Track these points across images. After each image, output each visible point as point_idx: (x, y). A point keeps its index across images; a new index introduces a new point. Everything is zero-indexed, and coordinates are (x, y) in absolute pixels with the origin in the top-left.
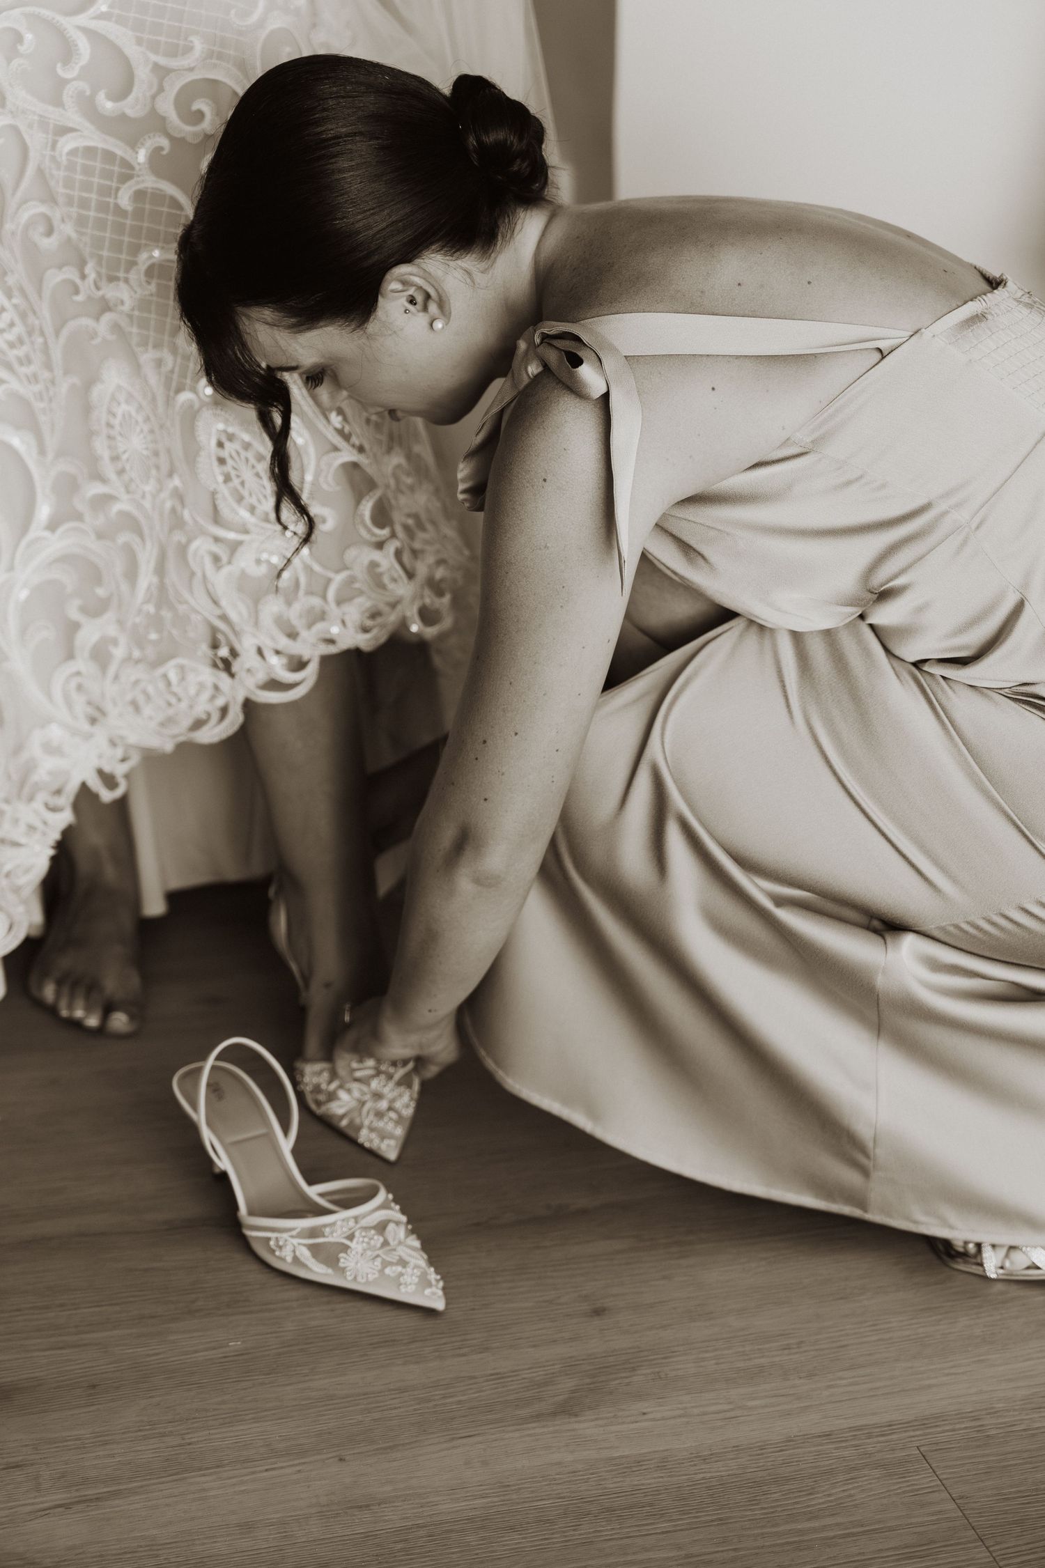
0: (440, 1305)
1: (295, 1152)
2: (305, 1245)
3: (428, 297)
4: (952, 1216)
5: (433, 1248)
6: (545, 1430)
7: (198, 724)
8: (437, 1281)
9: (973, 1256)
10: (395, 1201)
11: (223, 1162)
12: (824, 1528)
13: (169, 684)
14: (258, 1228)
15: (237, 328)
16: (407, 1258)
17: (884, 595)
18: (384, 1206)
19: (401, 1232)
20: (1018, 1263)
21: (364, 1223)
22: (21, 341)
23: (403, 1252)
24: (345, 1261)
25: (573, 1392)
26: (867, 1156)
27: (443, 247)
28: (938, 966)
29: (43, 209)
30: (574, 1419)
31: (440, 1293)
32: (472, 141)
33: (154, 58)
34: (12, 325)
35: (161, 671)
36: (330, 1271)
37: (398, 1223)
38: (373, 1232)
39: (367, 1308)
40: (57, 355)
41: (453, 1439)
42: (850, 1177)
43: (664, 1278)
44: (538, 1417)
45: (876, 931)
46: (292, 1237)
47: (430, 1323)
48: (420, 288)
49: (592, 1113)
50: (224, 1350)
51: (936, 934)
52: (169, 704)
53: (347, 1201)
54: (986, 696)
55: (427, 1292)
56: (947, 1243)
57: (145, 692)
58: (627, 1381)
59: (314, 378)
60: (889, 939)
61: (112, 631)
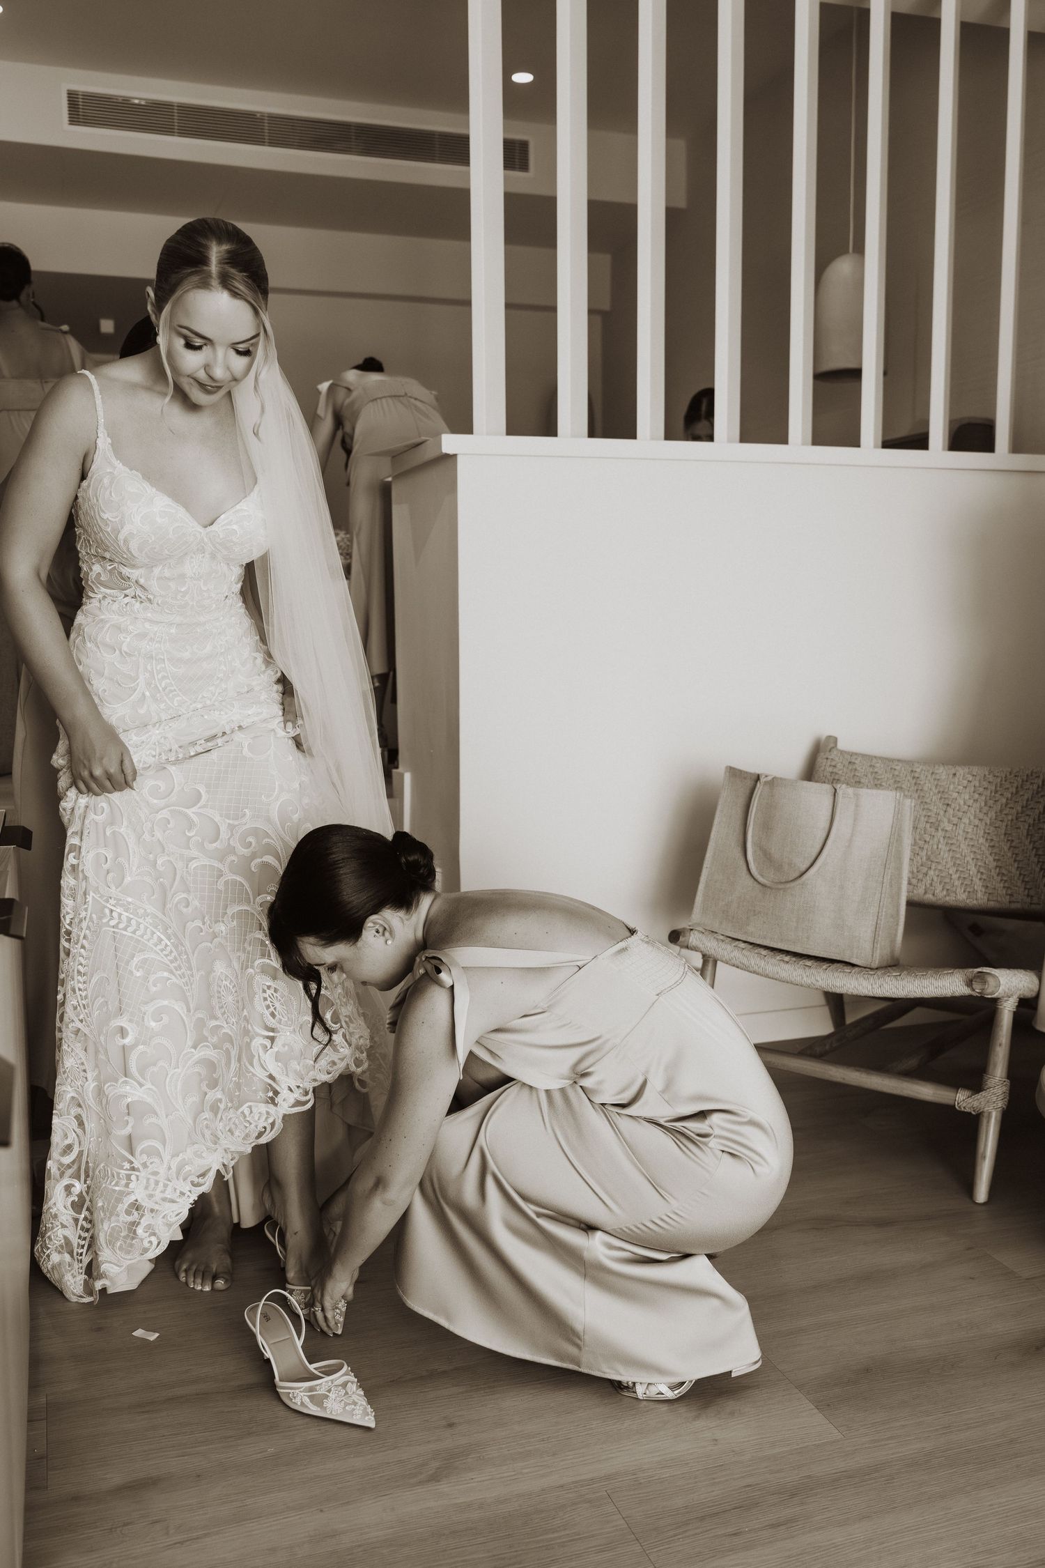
0: (372, 1425)
1: (302, 1347)
2: (307, 1396)
3: (385, 929)
4: (621, 1369)
5: (371, 1394)
6: (423, 1490)
7: (260, 1135)
8: (372, 1412)
9: (631, 1388)
10: (352, 1371)
11: (268, 1354)
12: (560, 1537)
13: (245, 1117)
14: (284, 1387)
15: (297, 946)
16: (356, 1401)
17: (585, 1075)
18: (346, 1374)
19: (354, 1387)
20: (652, 1392)
21: (336, 1383)
22: (175, 959)
23: (355, 1398)
24: (327, 1404)
25: (438, 1468)
26: (579, 1338)
27: (391, 907)
28: (611, 1247)
29: (184, 895)
30: (438, 1483)
31: (373, 1418)
32: (403, 860)
33: (228, 821)
34: (171, 952)
35: (241, 1110)
36: (319, 1409)
37: (352, 1382)
38: (340, 1388)
39: (338, 1428)
40: (194, 963)
41: (377, 1497)
42: (572, 1350)
43: (483, 1406)
44: (421, 1483)
45: (583, 1230)
46: (300, 1392)
47: (368, 1434)
48: (381, 925)
49: (448, 1318)
50: (264, 1453)
51: (611, 1232)
52: (246, 1127)
53: (329, 1372)
54: (637, 1120)
55: (367, 1418)
56: (620, 1382)
57: (234, 1123)
58: (464, 1461)
59: (333, 968)
60: (590, 1233)
61: (219, 1095)
